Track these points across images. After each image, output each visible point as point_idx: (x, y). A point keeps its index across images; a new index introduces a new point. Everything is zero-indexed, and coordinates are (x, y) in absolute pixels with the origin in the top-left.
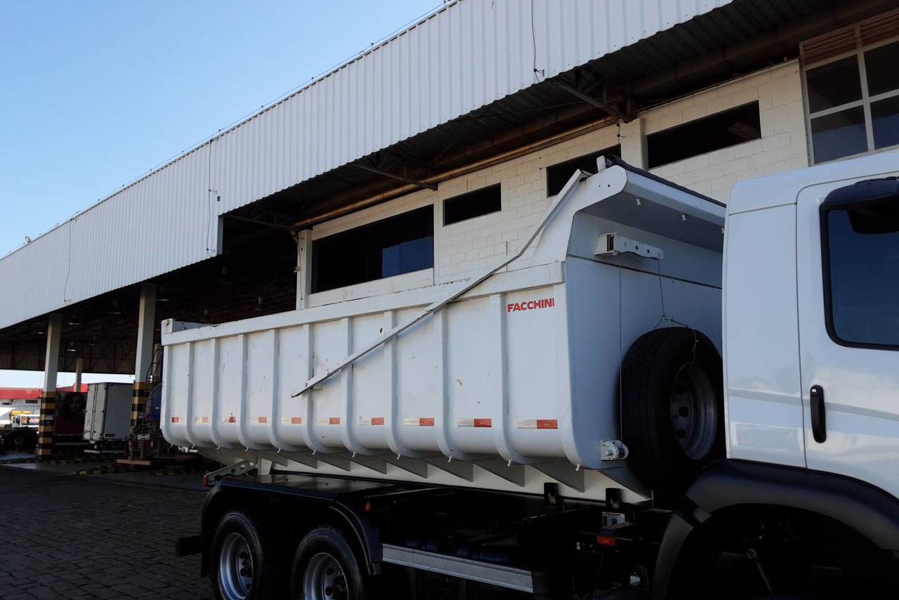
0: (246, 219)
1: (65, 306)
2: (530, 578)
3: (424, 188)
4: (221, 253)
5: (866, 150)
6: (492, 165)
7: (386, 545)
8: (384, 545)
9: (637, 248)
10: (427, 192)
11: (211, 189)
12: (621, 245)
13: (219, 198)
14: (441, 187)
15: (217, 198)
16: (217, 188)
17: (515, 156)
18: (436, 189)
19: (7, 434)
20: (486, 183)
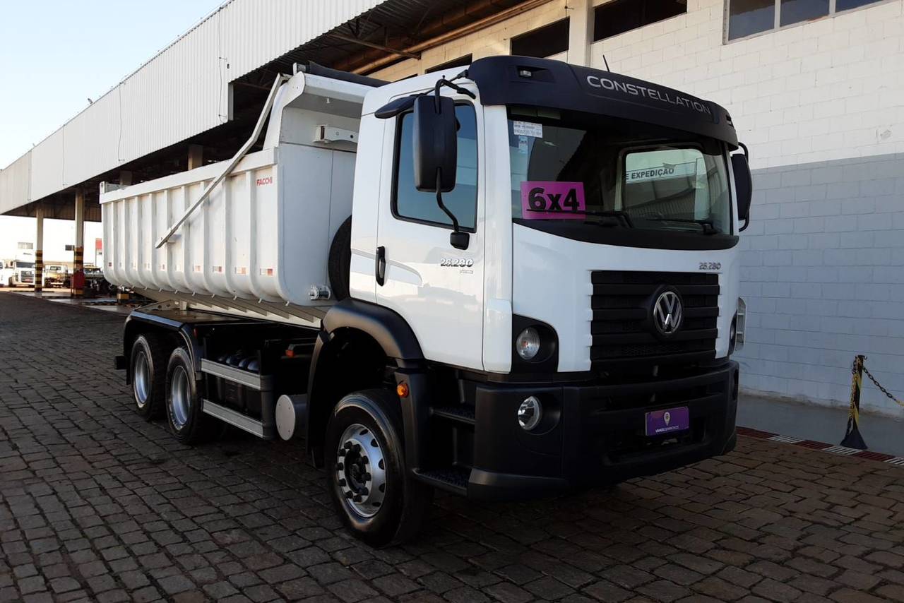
0: (255, 86)
1: (120, 165)
2: (259, 380)
3: (409, 58)
4: (232, 119)
5: (772, 27)
6: (465, 35)
7: (205, 360)
8: (202, 359)
9: (352, 137)
10: (412, 61)
11: (222, 57)
12: (331, 135)
13: (228, 65)
14: (424, 56)
15: (226, 65)
16: (227, 56)
17: (482, 26)
18: (420, 58)
19: (101, 281)
20: (460, 53)
